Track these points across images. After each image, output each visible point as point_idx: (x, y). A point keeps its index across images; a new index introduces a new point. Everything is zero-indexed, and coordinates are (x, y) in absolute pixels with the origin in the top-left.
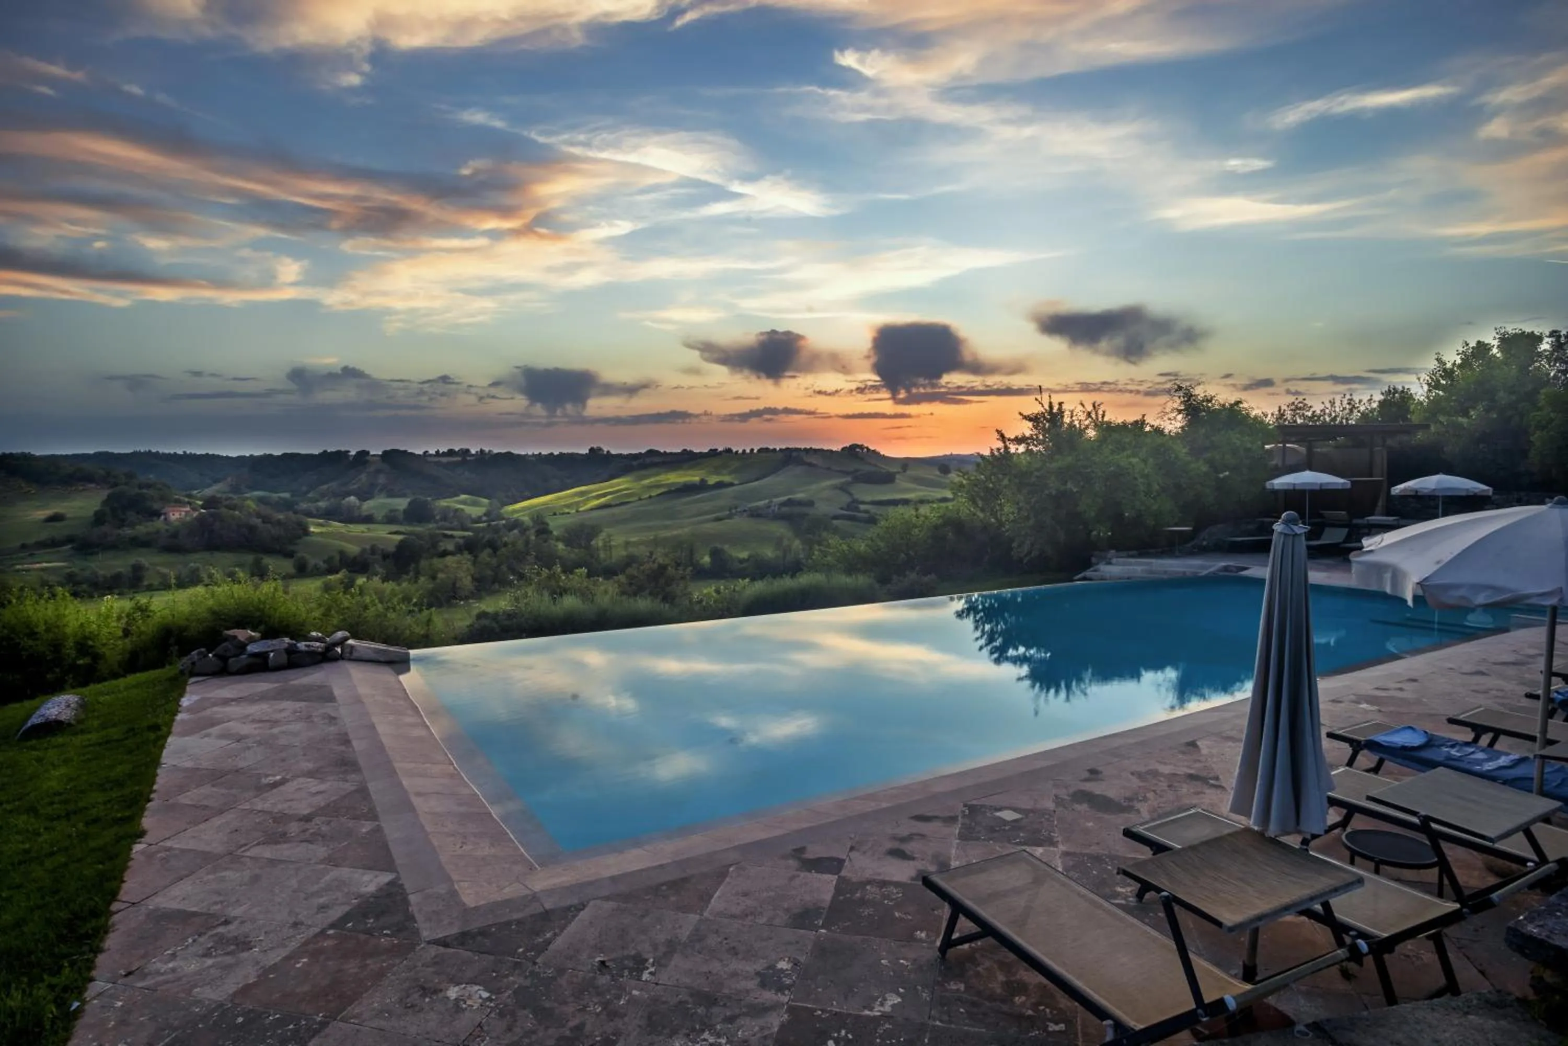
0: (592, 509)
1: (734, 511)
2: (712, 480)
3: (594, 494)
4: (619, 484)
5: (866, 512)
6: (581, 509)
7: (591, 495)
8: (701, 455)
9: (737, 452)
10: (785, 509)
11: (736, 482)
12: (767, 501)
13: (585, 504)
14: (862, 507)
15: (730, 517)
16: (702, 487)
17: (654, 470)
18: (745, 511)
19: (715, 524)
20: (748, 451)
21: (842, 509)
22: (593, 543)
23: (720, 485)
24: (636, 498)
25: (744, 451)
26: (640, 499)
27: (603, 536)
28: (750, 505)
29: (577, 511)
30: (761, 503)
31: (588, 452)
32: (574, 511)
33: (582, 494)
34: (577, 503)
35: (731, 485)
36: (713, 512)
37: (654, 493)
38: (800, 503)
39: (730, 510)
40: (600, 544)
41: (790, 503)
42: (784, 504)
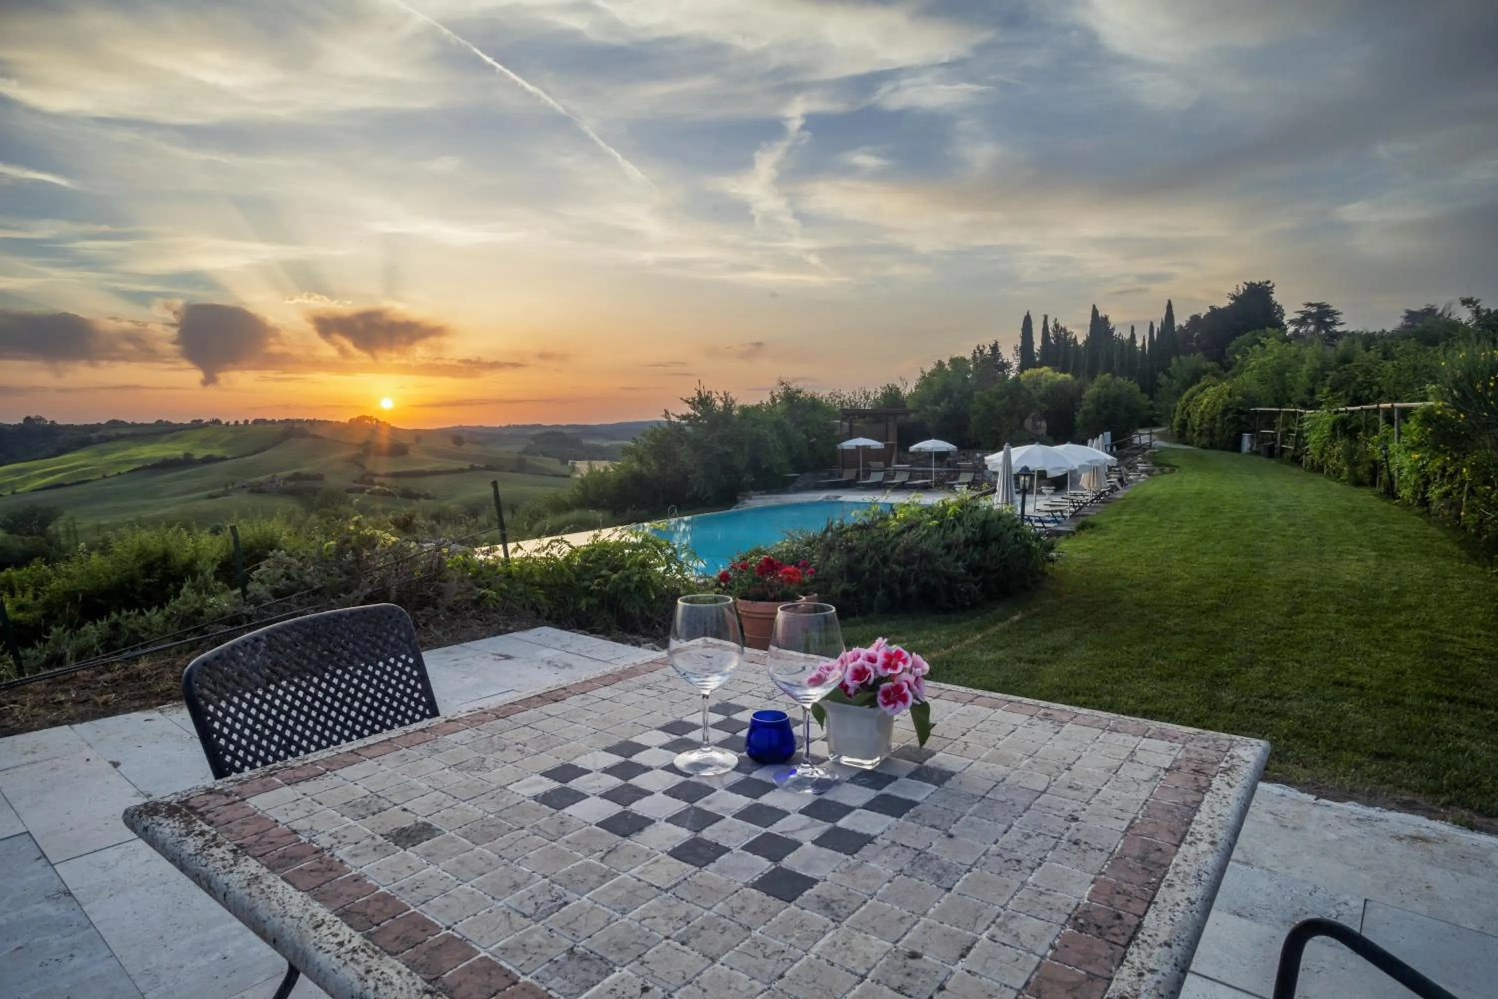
0: (35, 490)
1: (230, 487)
2: (199, 454)
3: (37, 472)
4: (74, 460)
5: (381, 484)
6: (19, 490)
7: (32, 473)
8: (182, 427)
9: (227, 424)
10: (290, 484)
11: (229, 456)
12: (269, 475)
13: (25, 484)
14: (376, 479)
15: (225, 494)
16: (187, 461)
17: (119, 444)
18: (244, 487)
19: (209, 502)
20: (241, 422)
21: (355, 481)
22: (50, 528)
23: (209, 460)
24: (101, 476)
25: (237, 422)
26: (105, 477)
27: (62, 521)
28: (252, 480)
29: (14, 493)
30: (261, 478)
31: (22, 422)
32: (9, 493)
33: (18, 472)
34: (12, 483)
35: (223, 459)
36: (205, 489)
37: (125, 469)
38: (308, 477)
39: (226, 486)
40: (61, 529)
41: (297, 477)
42: (289, 478)
